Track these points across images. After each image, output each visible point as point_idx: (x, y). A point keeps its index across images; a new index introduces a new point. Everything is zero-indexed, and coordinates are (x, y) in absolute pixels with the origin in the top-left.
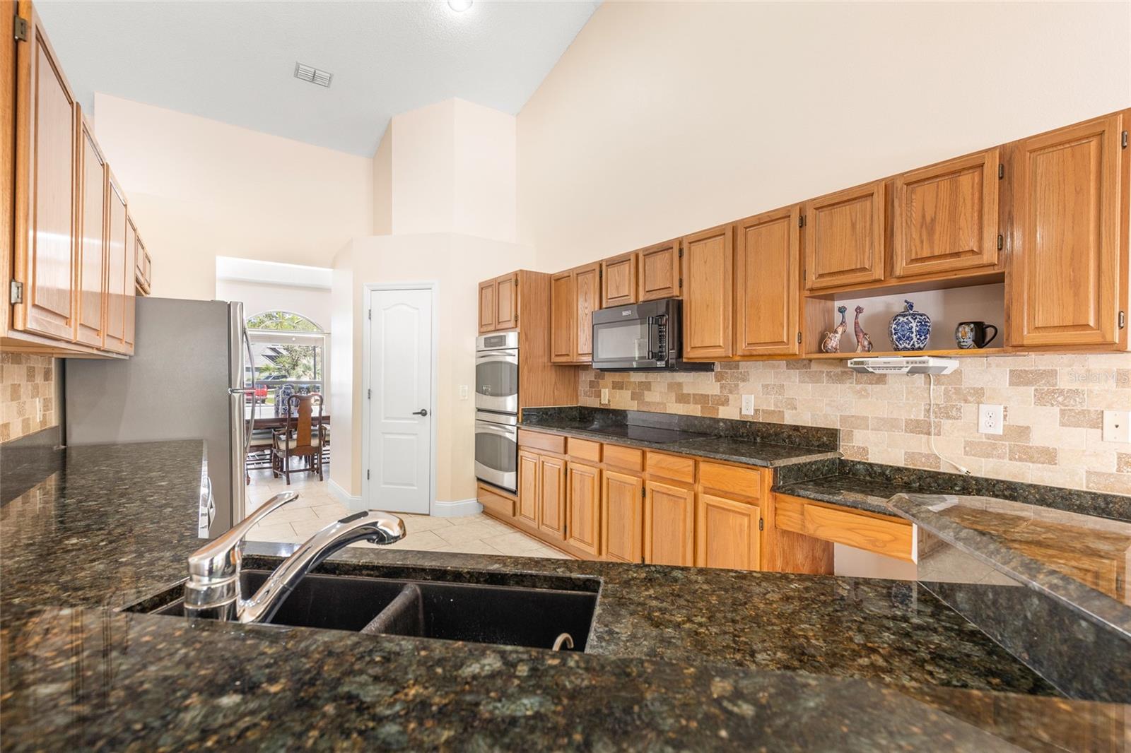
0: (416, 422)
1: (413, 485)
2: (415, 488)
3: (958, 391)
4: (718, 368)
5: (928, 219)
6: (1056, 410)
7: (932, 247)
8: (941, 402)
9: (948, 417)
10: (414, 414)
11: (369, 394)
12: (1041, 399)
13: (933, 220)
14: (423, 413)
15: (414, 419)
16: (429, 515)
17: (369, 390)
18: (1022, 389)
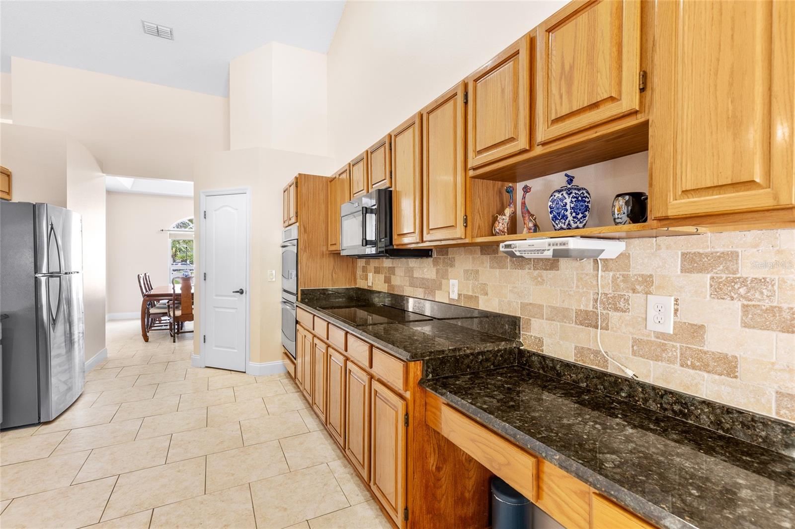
0: (236, 299)
1: (234, 348)
2: (236, 351)
3: (626, 278)
4: (435, 255)
5: (567, 68)
6: (738, 305)
7: (570, 101)
8: (609, 291)
9: (616, 309)
10: (233, 292)
11: (205, 276)
12: (719, 290)
13: (572, 67)
14: (241, 292)
15: (235, 297)
16: (245, 372)
17: (205, 274)
18: (695, 276)
